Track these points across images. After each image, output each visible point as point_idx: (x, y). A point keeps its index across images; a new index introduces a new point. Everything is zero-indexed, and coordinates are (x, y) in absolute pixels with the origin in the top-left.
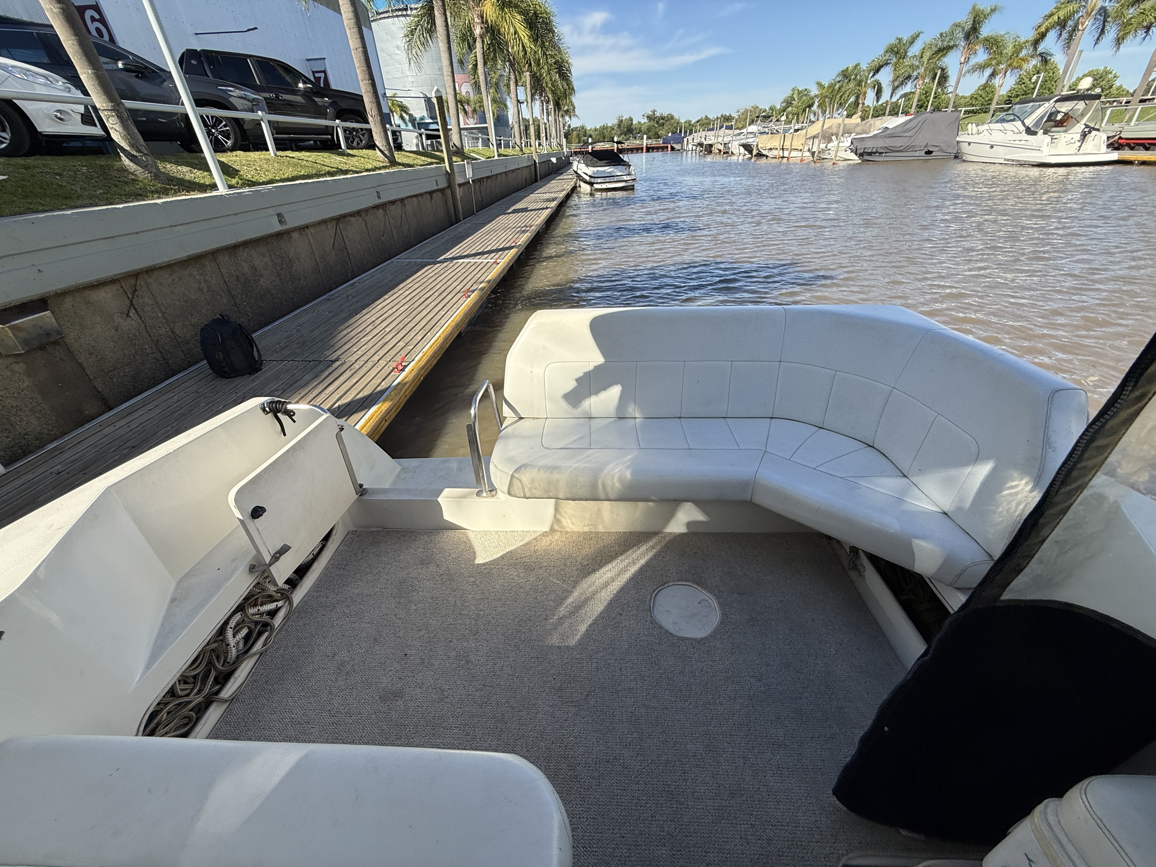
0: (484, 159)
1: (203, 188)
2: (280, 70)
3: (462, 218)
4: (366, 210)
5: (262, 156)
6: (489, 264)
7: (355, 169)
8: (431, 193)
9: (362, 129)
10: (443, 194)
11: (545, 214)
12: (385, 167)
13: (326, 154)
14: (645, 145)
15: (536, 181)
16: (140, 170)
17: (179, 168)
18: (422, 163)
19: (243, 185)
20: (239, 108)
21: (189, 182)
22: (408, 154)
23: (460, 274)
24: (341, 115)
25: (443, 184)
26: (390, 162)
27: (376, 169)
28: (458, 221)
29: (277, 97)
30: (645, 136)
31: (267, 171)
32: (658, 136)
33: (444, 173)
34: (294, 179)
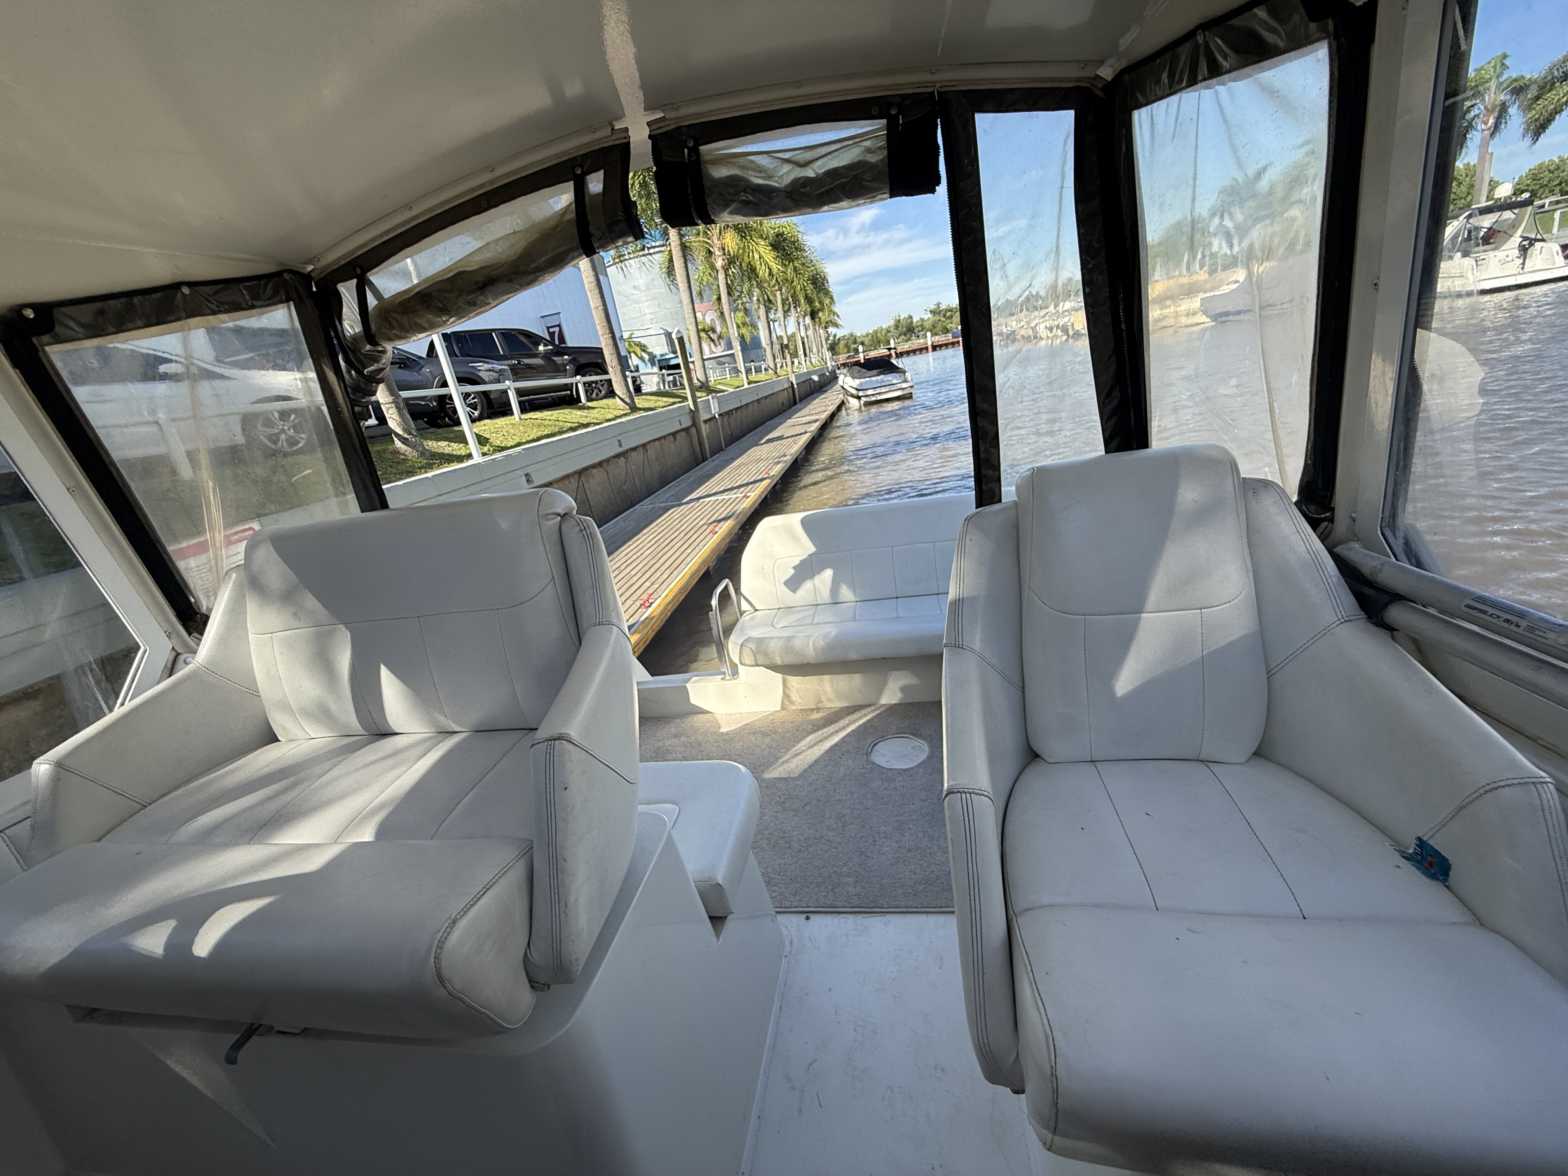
0: (731, 390)
1: (460, 459)
2: (522, 338)
3: (709, 455)
4: (608, 461)
5: (508, 422)
6: (738, 500)
7: (596, 421)
8: (674, 434)
9: (601, 381)
10: (688, 433)
11: (804, 439)
12: (625, 415)
13: (567, 411)
14: (929, 343)
15: (795, 403)
16: (410, 450)
17: (439, 443)
18: (664, 404)
19: (495, 451)
20: (487, 379)
21: (448, 455)
22: (649, 397)
23: (707, 512)
24: (580, 370)
25: (687, 423)
26: (631, 408)
27: (617, 417)
28: (704, 459)
29: (519, 363)
30: (929, 334)
31: (514, 435)
32: (946, 331)
33: (688, 411)
34: (538, 439)
